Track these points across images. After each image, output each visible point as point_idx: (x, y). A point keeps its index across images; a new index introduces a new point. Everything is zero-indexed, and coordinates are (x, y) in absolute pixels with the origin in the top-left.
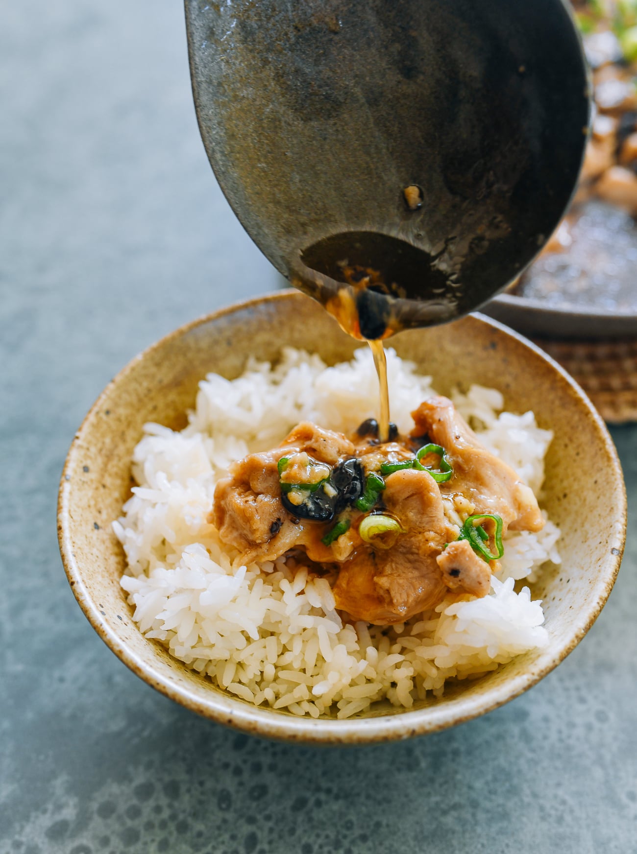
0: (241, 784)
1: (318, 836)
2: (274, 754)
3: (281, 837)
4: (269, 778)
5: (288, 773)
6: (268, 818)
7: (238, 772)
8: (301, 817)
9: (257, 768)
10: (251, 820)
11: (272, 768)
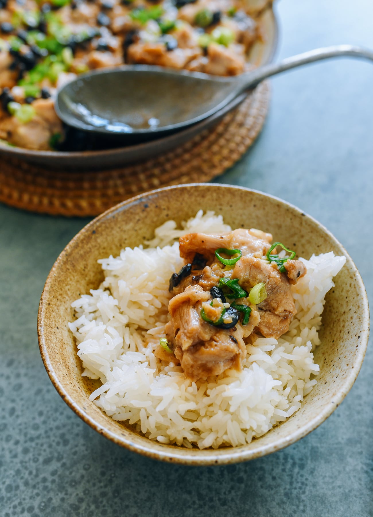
0: (9, 384)
1: (47, 407)
2: (27, 368)
3: (28, 408)
4: (24, 380)
5: (33, 377)
6: (22, 399)
7: (8, 378)
8: (39, 398)
9: (18, 376)
10: (13, 401)
11: (26, 375)
